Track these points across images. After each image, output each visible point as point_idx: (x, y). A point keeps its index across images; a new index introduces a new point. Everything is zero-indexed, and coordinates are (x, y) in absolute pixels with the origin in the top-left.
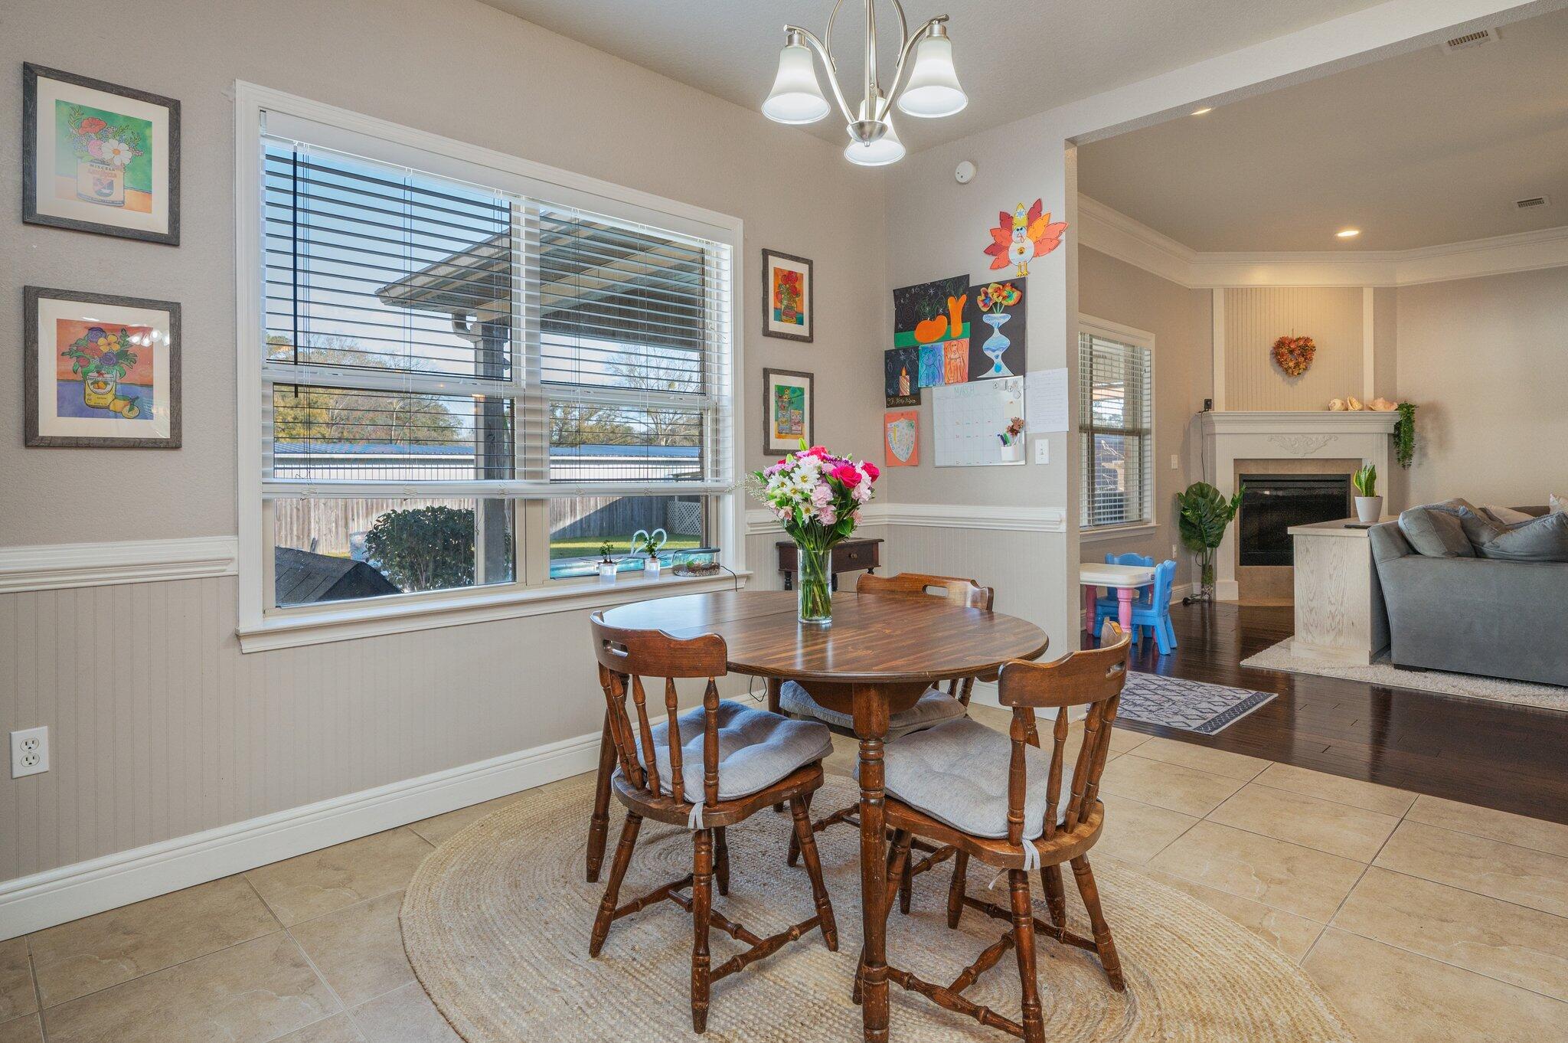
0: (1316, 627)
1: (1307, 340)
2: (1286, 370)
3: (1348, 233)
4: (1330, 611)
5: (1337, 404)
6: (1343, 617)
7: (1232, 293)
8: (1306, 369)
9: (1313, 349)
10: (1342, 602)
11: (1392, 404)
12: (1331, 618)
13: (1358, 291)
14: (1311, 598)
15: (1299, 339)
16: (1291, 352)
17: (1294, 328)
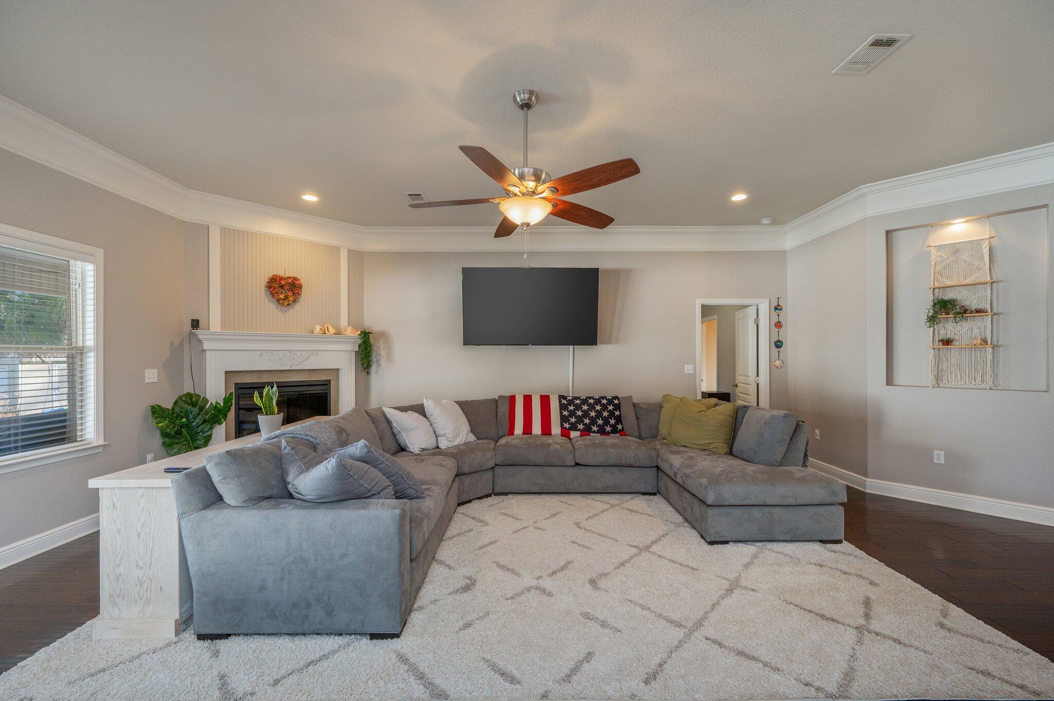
0: (123, 598)
1: (296, 279)
2: (278, 301)
3: (310, 198)
4: (138, 577)
5: (318, 329)
6: (151, 582)
7: (227, 233)
8: (294, 301)
9: (300, 287)
10: (150, 564)
11: (358, 331)
12: (138, 585)
13: (335, 250)
14: (118, 563)
15: (288, 278)
16: (282, 287)
17: (286, 270)
